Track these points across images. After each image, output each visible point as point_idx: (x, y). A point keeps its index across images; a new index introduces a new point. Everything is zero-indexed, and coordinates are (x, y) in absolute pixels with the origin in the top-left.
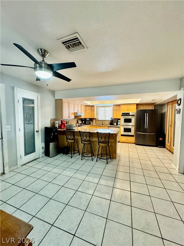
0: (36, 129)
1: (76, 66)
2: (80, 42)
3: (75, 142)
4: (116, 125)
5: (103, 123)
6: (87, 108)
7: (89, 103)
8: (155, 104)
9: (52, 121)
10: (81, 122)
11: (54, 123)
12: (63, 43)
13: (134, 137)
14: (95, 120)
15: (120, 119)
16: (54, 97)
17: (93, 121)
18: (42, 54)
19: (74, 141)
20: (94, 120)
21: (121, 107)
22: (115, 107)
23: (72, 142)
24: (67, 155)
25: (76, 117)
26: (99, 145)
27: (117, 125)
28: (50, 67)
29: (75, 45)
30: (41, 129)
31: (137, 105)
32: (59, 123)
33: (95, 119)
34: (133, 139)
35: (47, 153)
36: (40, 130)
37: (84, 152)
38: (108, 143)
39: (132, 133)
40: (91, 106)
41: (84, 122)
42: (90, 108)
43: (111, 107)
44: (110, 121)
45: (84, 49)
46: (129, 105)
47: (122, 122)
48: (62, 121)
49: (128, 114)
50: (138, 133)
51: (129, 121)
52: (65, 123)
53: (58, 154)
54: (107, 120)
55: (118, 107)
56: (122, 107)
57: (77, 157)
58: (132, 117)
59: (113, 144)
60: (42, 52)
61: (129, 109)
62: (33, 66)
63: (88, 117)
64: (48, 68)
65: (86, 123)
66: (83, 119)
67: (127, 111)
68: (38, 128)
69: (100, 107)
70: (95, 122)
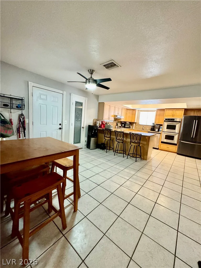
0: (82, 126)
1: (111, 80)
2: (115, 64)
3: (110, 140)
4: (157, 131)
5: (144, 128)
6: (128, 111)
7: (130, 107)
9: (94, 121)
10: (120, 125)
11: (96, 122)
12: (104, 66)
13: (177, 146)
15: (162, 125)
16: (98, 101)
17: (133, 125)
18: (91, 73)
19: (110, 139)
20: (134, 124)
21: (165, 111)
22: (159, 112)
23: (108, 140)
24: (103, 150)
25: (116, 120)
26: (131, 145)
27: (159, 131)
28: (95, 81)
29: (112, 66)
30: (86, 126)
31: (186, 110)
32: (100, 123)
33: (136, 123)
34: (175, 148)
35: (88, 146)
36: (85, 127)
37: (118, 150)
38: (139, 143)
39: (175, 141)
40: (133, 110)
41: (123, 125)
42: (131, 111)
43: (154, 111)
44: (152, 127)
45: (118, 67)
46: (175, 110)
47: (164, 128)
48: (102, 122)
49: (172, 120)
50: (181, 141)
51: (173, 127)
52: (105, 123)
53: (96, 149)
54: (148, 126)
55: (162, 112)
57: (111, 152)
58: (177, 123)
59: (145, 147)
60: (91, 71)
61: (174, 114)
62: (85, 81)
63: (128, 120)
64: (94, 83)
65: (126, 126)
66: (123, 122)
67: (172, 116)
68: (84, 125)
69: (141, 111)
70: (135, 126)
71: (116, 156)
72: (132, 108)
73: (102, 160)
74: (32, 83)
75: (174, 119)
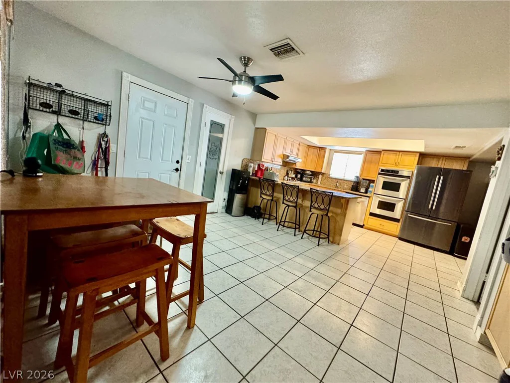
0: (220, 169)
1: (283, 80)
2: (293, 48)
3: (272, 200)
4: (364, 191)
5: (338, 185)
6: (312, 150)
7: (316, 141)
8: (471, 159)
9: (244, 162)
10: (294, 176)
11: (247, 166)
12: (271, 50)
13: (399, 225)
14: (323, 176)
15: (373, 181)
16: (255, 125)
17: (318, 178)
18: (245, 63)
19: (271, 198)
20: (320, 176)
21: (382, 155)
22: (369, 156)
23: (268, 200)
24: (257, 220)
25: (286, 164)
26: (311, 213)
27: (366, 192)
28: (252, 80)
29: (287, 51)
30: (227, 171)
31: (423, 156)
32: (254, 168)
33: (323, 174)
34: (396, 228)
35: (229, 209)
36: (225, 171)
37: (285, 222)
38: (327, 210)
39: (397, 213)
40: (320, 148)
41: (299, 176)
42: (316, 151)
43: (361, 154)
44: (354, 184)
45: (298, 56)
46: (401, 153)
47: (378, 187)
48: (259, 165)
49: (394, 173)
50: (409, 215)
51: (395, 187)
52: (264, 168)
53: (244, 215)
54: (347, 181)
55: (376, 156)
56: (384, 156)
57: (272, 224)
58: (403, 180)
59: (338, 219)
60: (245, 61)
61: (399, 161)
62: (232, 79)
63: (310, 167)
64: (248, 82)
65: (304, 179)
66: (299, 170)
67: (394, 165)
68: (223, 168)
69: (336, 151)
70: (321, 180)
71: (280, 233)
72: (318, 145)
73: (252, 238)
74: (130, 75)
75: (398, 172)
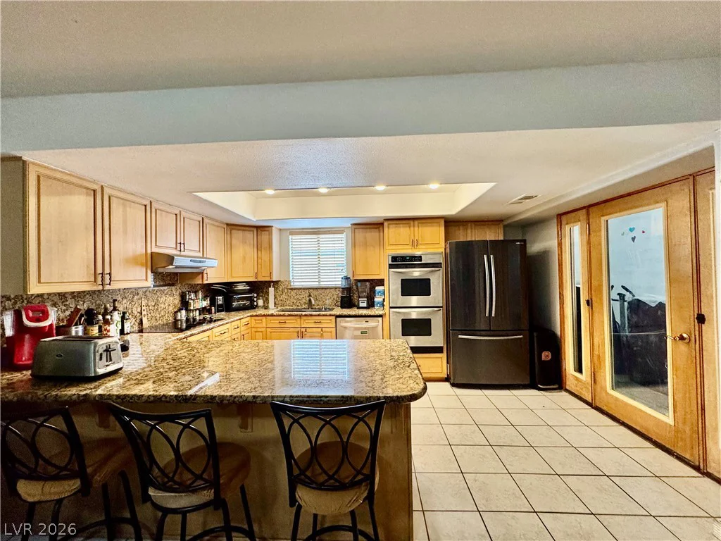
4: (365, 305)
5: (313, 303)
6: (238, 235)
8: (505, 223)
10: (204, 304)
13: (444, 356)
14: (276, 289)
15: (381, 282)
17: (267, 293)
20: (271, 290)
21: (386, 230)
22: (360, 234)
31: (450, 223)
34: (439, 364)
38: (365, 478)
39: (437, 338)
40: (257, 227)
41: (220, 300)
42: (249, 235)
43: (342, 232)
44: (343, 292)
48: (18, 316)
49: (415, 261)
50: (460, 336)
54: (326, 289)
55: (372, 235)
56: (390, 232)
58: (432, 271)
61: (416, 238)
63: (242, 273)
65: (235, 304)
67: (410, 247)
69: (294, 232)
70: (275, 298)
72: (253, 218)
75: (420, 258)
